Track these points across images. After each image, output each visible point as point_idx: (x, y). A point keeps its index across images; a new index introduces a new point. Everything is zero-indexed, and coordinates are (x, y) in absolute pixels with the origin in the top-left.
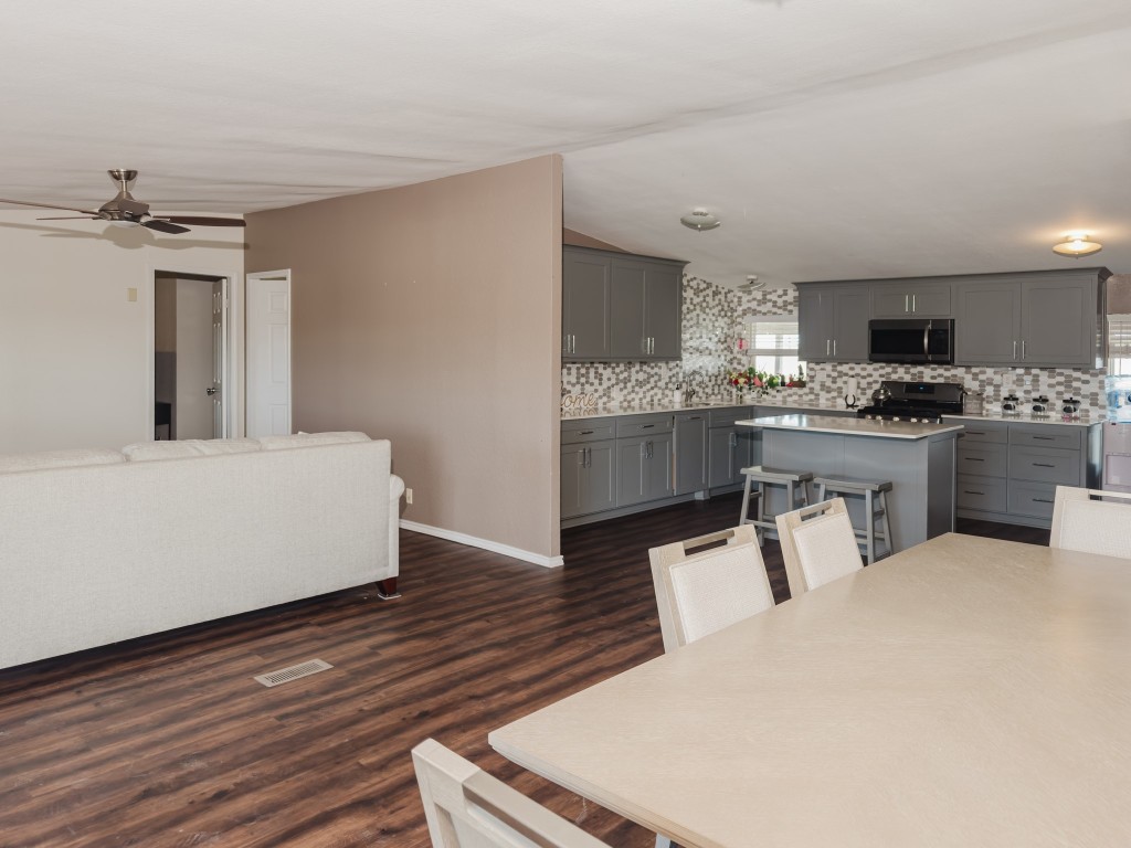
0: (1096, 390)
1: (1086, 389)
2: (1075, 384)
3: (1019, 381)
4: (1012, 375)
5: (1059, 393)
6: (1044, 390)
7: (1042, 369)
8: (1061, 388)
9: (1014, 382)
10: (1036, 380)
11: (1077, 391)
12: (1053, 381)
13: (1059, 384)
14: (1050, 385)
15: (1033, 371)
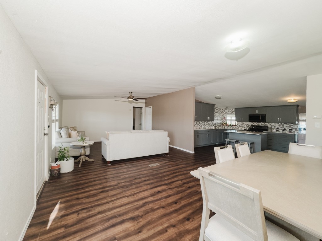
1: (294, 127)
2: (292, 126)
3: (280, 126)
5: (288, 128)
7: (284, 123)
8: (289, 127)
10: (283, 125)
14: (286, 127)
15: (283, 124)
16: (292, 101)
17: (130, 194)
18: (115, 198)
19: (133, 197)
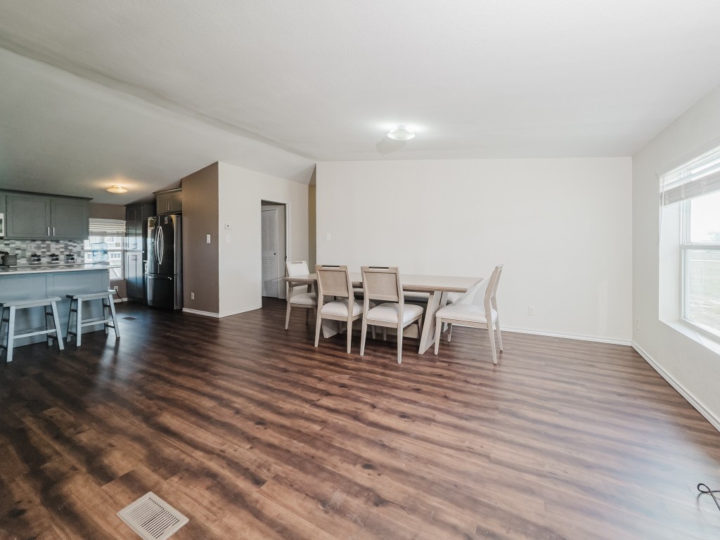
0: (80, 250)
1: (75, 250)
2: (70, 248)
3: (38, 247)
4: (33, 245)
5: (62, 252)
6: (53, 251)
9: (35, 248)
10: (49, 246)
11: (71, 250)
12: (58, 247)
13: (62, 248)
14: (56, 249)
15: (47, 242)
16: (121, 191)
17: (473, 460)
18: (528, 477)
19: (474, 447)
